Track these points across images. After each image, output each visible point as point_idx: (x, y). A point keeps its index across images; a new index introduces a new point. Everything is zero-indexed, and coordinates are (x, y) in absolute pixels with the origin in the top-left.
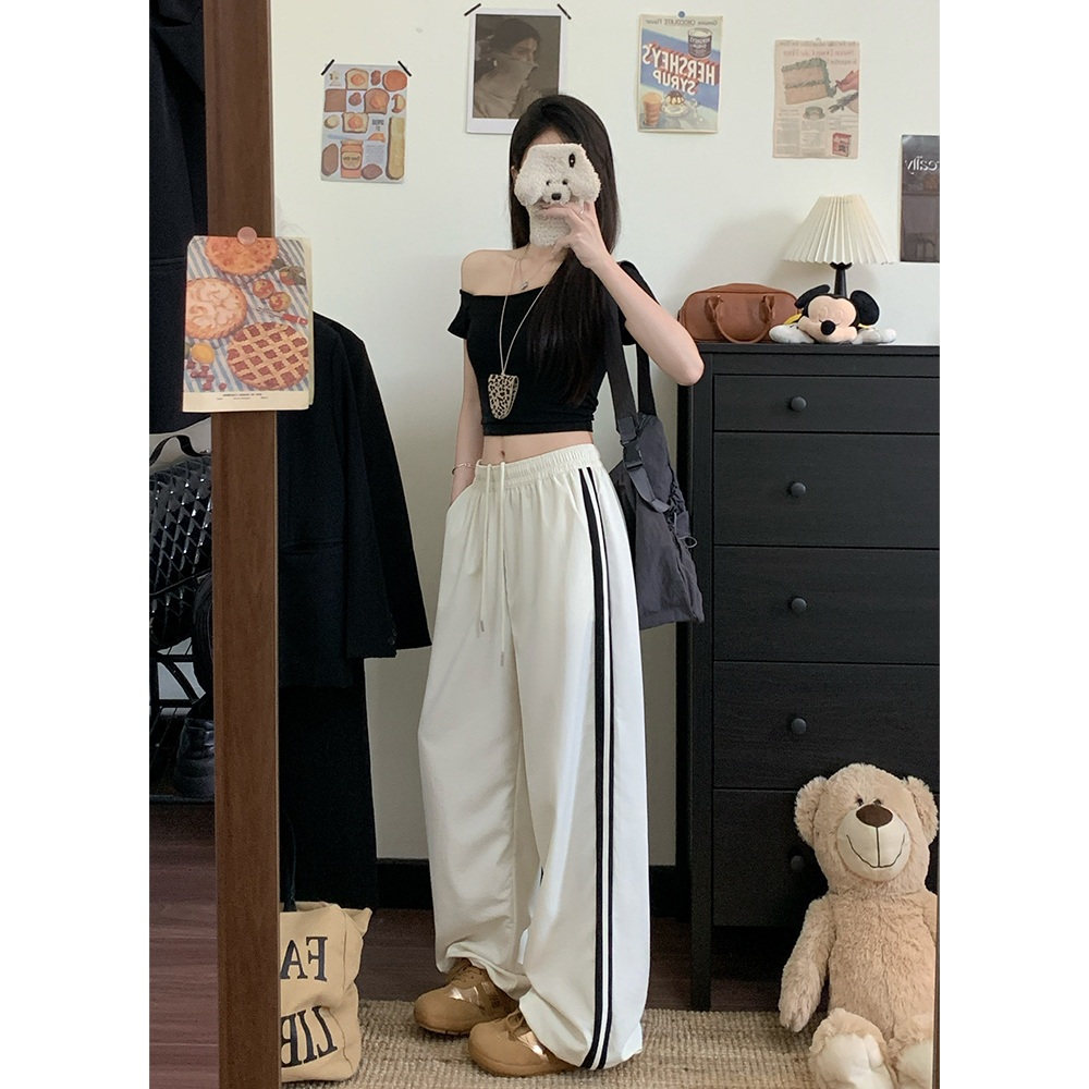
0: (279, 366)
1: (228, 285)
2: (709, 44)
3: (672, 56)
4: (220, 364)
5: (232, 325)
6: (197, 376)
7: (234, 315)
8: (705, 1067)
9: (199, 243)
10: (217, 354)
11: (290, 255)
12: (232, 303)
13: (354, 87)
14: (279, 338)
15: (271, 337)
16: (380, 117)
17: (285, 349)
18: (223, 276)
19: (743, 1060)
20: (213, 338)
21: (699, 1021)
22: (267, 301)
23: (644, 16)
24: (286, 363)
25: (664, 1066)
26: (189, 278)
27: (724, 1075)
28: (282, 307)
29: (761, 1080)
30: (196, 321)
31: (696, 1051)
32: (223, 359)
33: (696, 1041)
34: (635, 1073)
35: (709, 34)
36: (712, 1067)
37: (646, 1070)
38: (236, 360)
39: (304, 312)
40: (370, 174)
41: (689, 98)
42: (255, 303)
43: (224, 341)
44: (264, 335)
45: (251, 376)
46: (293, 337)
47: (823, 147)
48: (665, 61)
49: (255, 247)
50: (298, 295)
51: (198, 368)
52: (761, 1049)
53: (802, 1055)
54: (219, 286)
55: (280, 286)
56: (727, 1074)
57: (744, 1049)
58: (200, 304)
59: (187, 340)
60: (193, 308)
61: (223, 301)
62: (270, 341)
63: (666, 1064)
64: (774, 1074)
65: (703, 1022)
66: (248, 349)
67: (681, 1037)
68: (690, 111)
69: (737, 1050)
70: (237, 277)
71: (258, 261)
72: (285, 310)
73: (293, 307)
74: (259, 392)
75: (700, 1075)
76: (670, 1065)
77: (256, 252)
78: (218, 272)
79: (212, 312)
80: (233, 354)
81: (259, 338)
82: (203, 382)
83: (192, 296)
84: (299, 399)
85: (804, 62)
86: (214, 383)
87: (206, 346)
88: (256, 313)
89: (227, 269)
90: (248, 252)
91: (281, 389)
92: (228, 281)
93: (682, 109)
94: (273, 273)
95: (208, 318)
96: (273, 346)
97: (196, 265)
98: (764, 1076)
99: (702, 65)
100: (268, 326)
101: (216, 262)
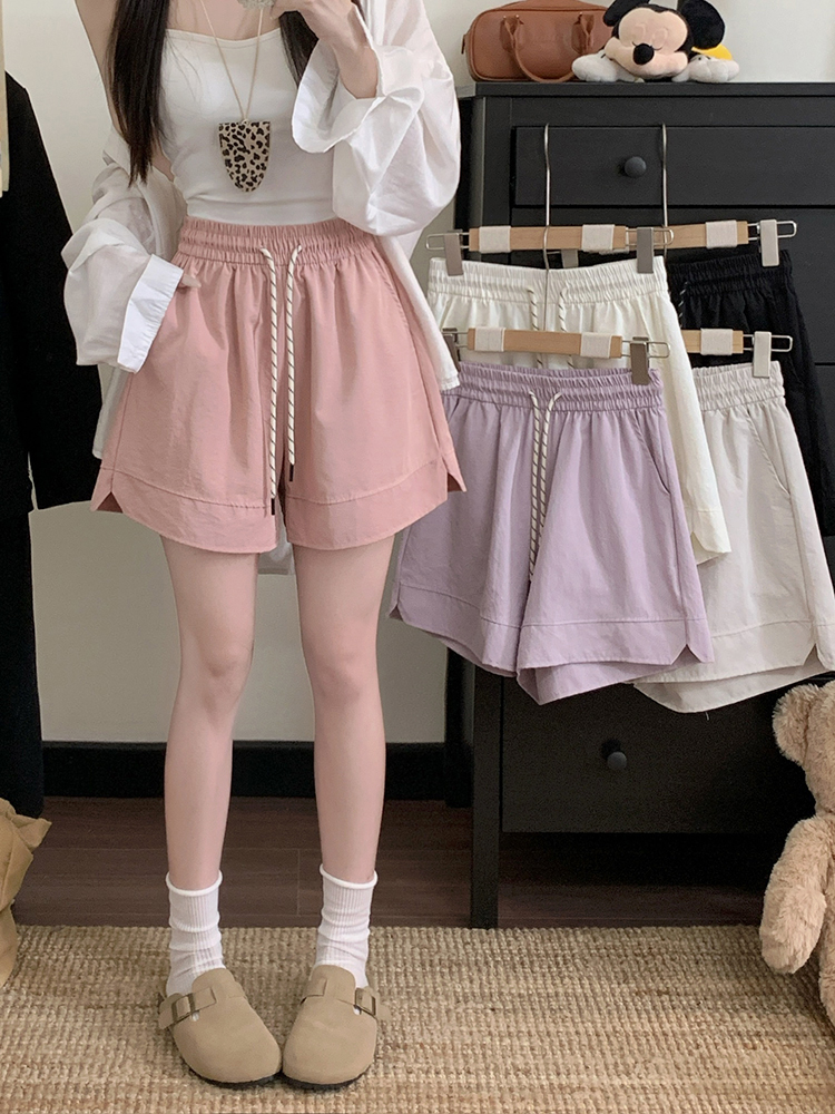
8: (517, 1004)
19: (566, 994)
21: (504, 945)
25: (463, 1006)
27: (544, 1017)
29: (593, 1022)
31: (503, 984)
33: (501, 969)
34: (425, 1015)
36: (527, 1007)
37: (438, 1011)
52: (589, 978)
56: (548, 1013)
57: (567, 980)
63: (466, 1002)
64: (609, 1013)
65: (509, 945)
67: (481, 965)
69: (558, 981)
75: (512, 1017)
76: (471, 1004)
98: (596, 1015)
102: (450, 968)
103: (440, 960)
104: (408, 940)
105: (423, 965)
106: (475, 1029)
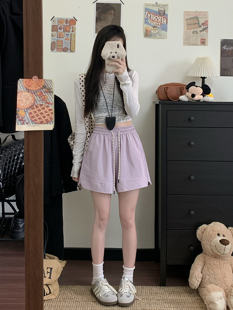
0: (44, 117)
1: (30, 93)
2: (165, 12)
3: (154, 15)
4: (27, 117)
5: (30, 105)
6: (20, 120)
7: (31, 102)
8: (171, 301)
9: (21, 81)
10: (26, 114)
11: (48, 84)
12: (31, 98)
13: (60, 24)
14: (44, 109)
15: (42, 108)
16: (68, 33)
17: (46, 112)
18: (28, 90)
19: (181, 299)
20: (24, 109)
21: (167, 289)
22: (41, 98)
23: (145, 3)
24: (46, 116)
25: (158, 301)
26: (18, 91)
27: (176, 304)
28: (45, 100)
29: (187, 305)
30: (20, 104)
31: (167, 297)
32: (28, 115)
33: (167, 294)
35: (165, 9)
36: (173, 302)
37: (153, 303)
38: (31, 115)
39: (52, 101)
40: (65, 50)
41: (159, 28)
42: (37, 98)
43: (28, 109)
44: (40, 108)
45: (36, 120)
46: (48, 108)
47: (197, 42)
48: (152, 17)
49: (38, 82)
50: (50, 96)
51: (20, 118)
52: (186, 296)
53: (198, 298)
54: (27, 93)
55: (45, 93)
57: (181, 297)
58: (21, 99)
59: (17, 109)
60: (19, 100)
61: (28, 98)
62: (42, 110)
63: (159, 301)
64: (191, 303)
65: (169, 289)
66: (35, 112)
67: (163, 293)
68: (159, 32)
69: (179, 297)
70: (32, 91)
71: (39, 86)
72: (46, 100)
73: (49, 100)
74: (38, 125)
76: (160, 301)
77: (38, 84)
78: (27, 89)
79: (25, 101)
80: (30, 113)
81: (38, 109)
82: (22, 122)
83: (19, 97)
84: (50, 127)
85: (192, 17)
86: (25, 122)
87: (23, 111)
88: (37, 101)
89: (29, 88)
90: (35, 83)
91: (45, 124)
92: (29, 92)
93: (157, 31)
94: (43, 89)
95: (24, 103)
96: (43, 111)
97: (20, 87)
99: (163, 18)
100: (41, 105)
101: (26, 86)
102: (156, 294)
103: (154, 293)
104: (147, 289)
105: (150, 293)
106: (161, 306)
